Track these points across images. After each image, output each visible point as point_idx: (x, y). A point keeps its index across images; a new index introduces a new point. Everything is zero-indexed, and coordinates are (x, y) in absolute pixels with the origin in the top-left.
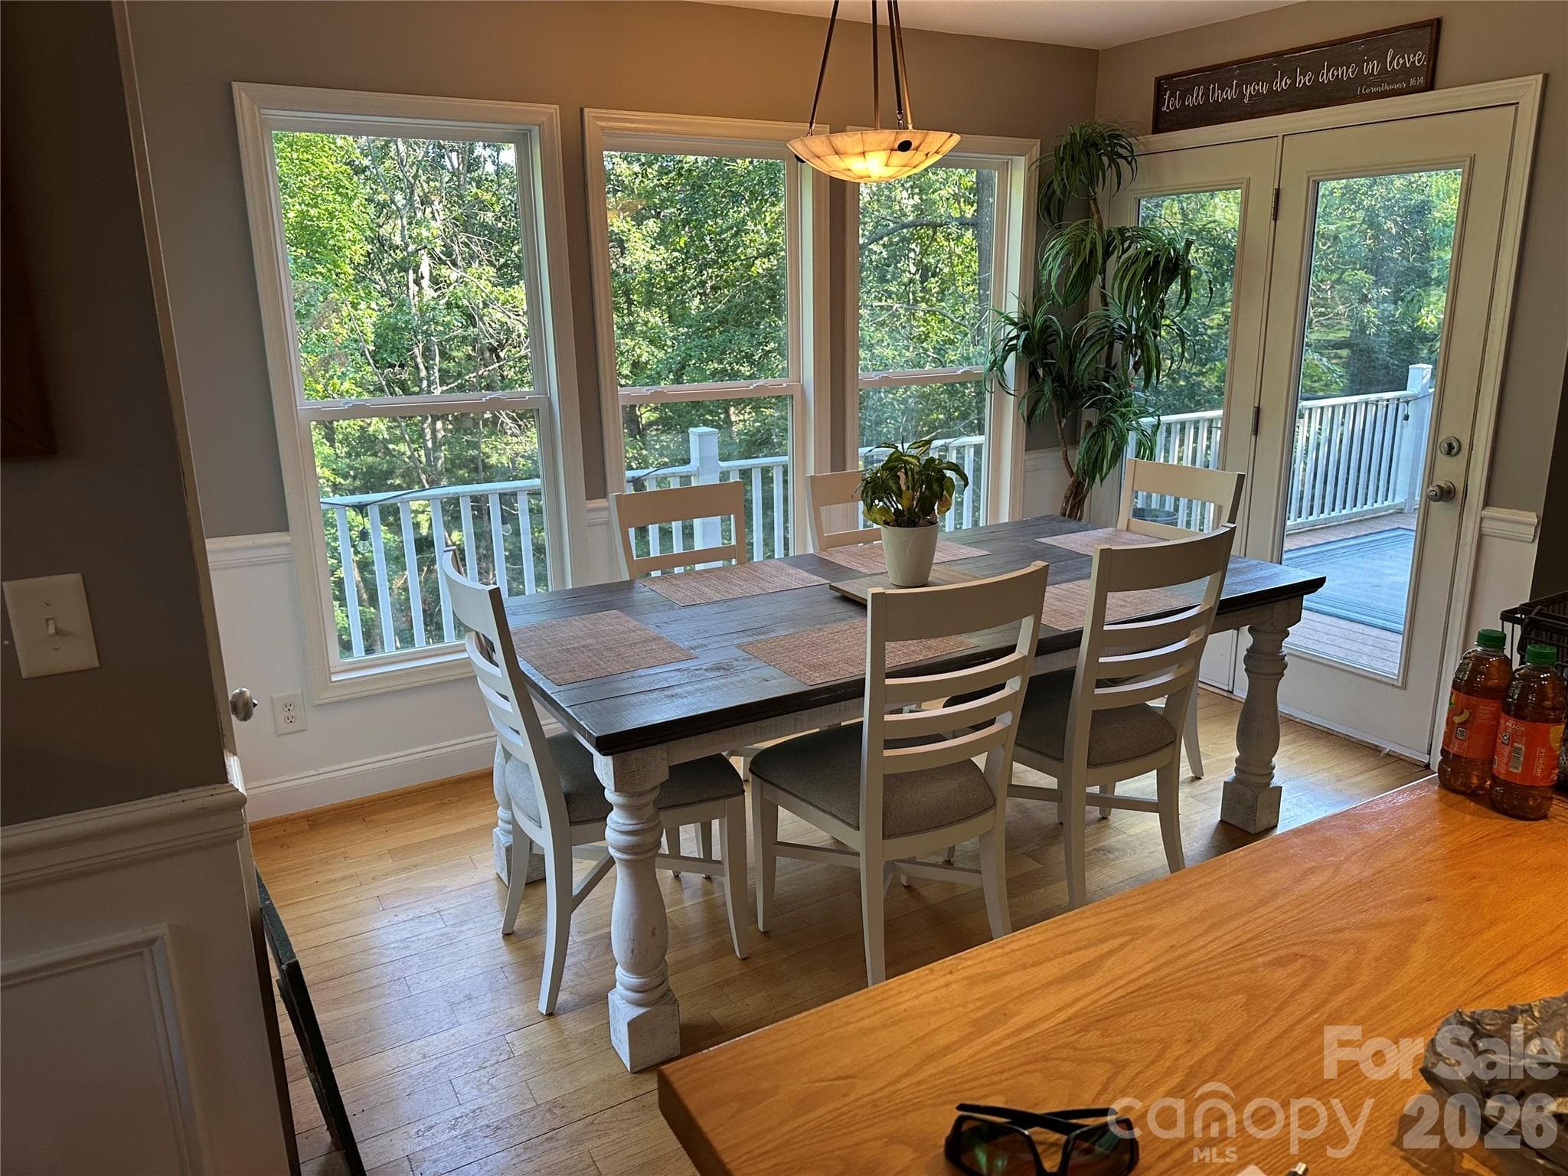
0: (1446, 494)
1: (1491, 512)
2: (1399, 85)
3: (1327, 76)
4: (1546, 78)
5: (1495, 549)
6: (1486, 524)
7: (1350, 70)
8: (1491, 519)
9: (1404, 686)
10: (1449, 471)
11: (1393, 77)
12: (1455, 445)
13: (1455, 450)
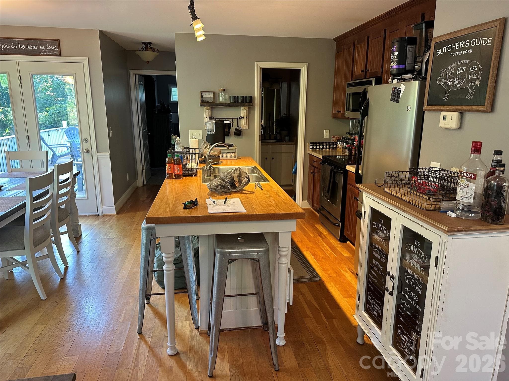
0: (88, 151)
1: (99, 154)
2: (51, 54)
3: (29, 47)
4: (88, 58)
5: (101, 162)
6: (98, 157)
7: (36, 47)
8: (99, 155)
9: (88, 199)
10: (87, 146)
11: (49, 51)
12: (86, 139)
13: (87, 141)
